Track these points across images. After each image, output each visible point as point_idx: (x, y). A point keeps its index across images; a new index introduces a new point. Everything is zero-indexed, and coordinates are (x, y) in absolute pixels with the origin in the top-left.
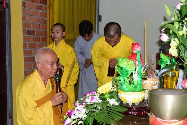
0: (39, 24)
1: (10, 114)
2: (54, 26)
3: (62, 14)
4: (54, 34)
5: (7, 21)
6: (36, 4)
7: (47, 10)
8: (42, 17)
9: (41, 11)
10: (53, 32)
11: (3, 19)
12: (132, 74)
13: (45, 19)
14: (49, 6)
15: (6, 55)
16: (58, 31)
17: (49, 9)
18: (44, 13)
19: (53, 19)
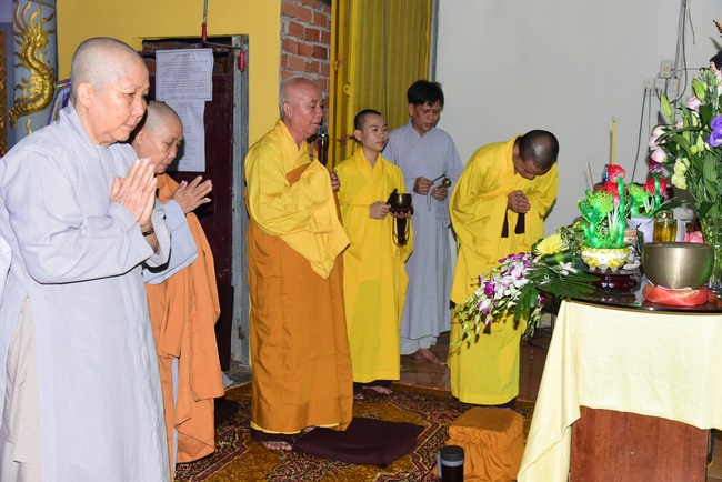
1: (240, 329)
3: (363, 84)
5: (237, 100)
6: (306, 59)
7: (329, 71)
9: (314, 76)
11: (227, 96)
12: (606, 218)
14: (336, 63)
15: (232, 185)
17: (336, 72)
18: (320, 80)
19: (346, 97)
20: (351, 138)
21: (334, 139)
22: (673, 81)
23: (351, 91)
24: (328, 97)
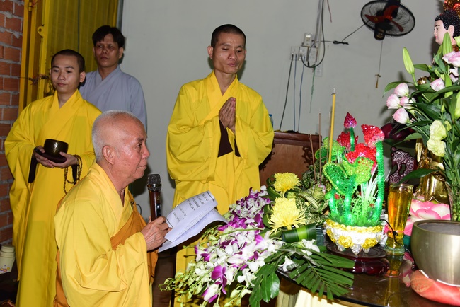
0: (3, 45)
2: (60, 56)
4: (60, 76)
7: (23, 13)
8: (9, 29)
9: (8, 15)
10: (57, 69)
12: (359, 189)
13: (16, 34)
14: (30, 4)
16: (69, 70)
17: (30, 13)
18: (14, 19)
19: (39, 38)
20: (44, 77)
21: (27, 78)
22: (313, 50)
23: (45, 33)
24: (21, 37)
